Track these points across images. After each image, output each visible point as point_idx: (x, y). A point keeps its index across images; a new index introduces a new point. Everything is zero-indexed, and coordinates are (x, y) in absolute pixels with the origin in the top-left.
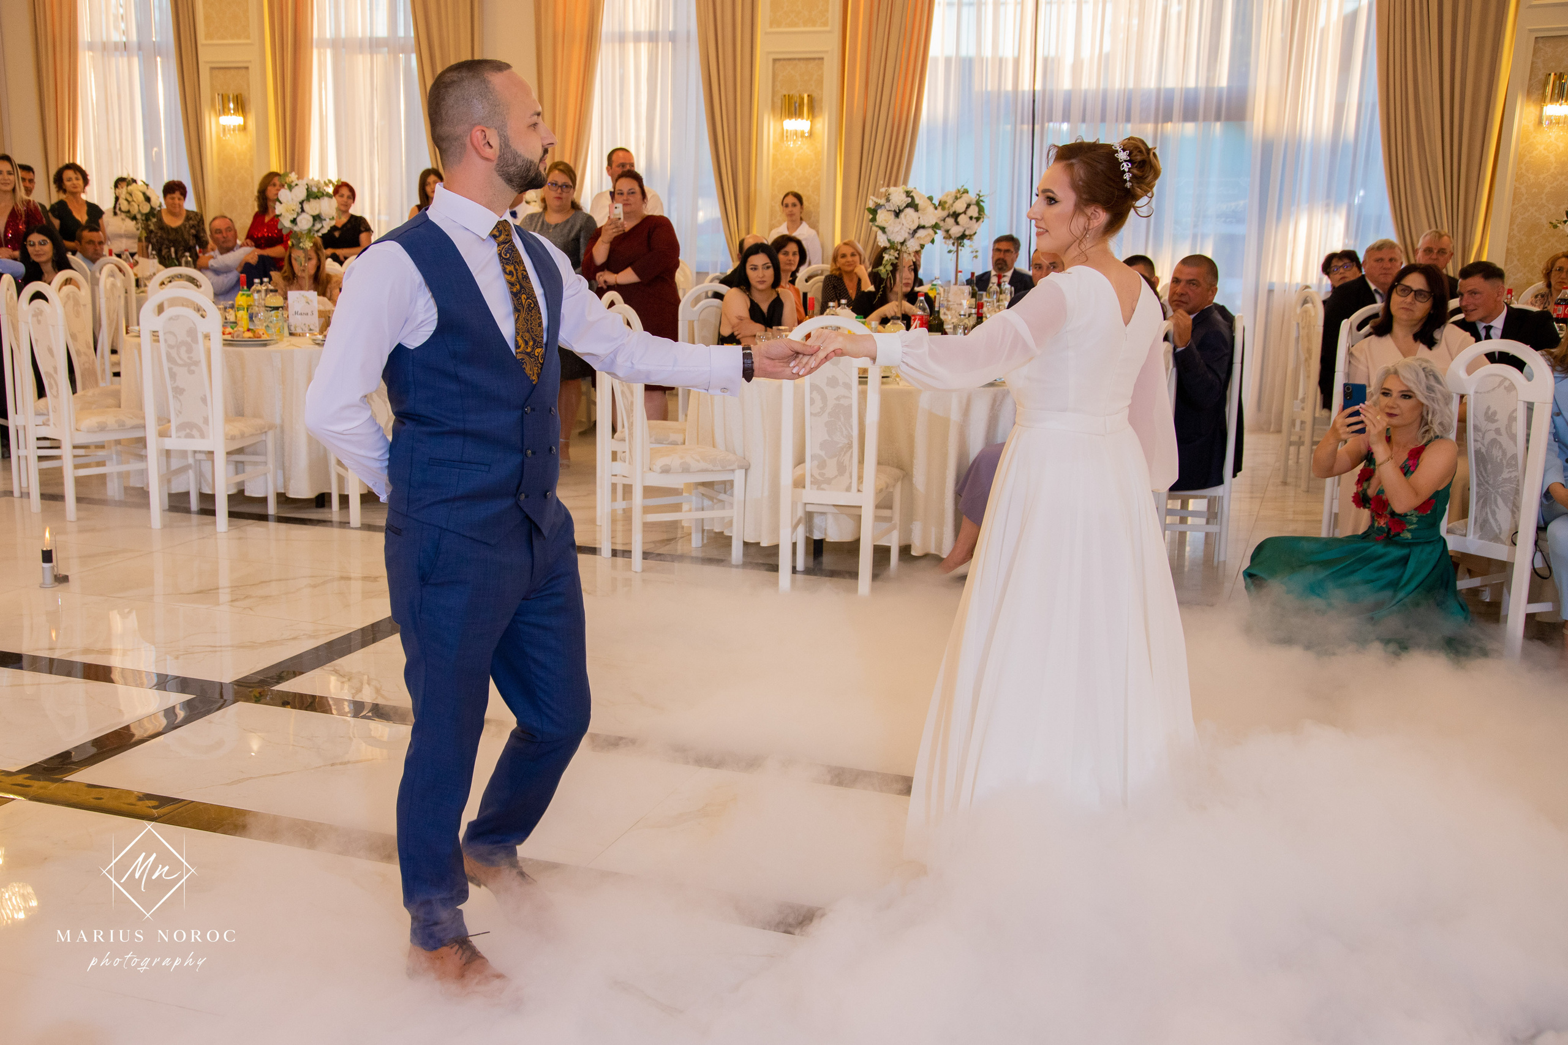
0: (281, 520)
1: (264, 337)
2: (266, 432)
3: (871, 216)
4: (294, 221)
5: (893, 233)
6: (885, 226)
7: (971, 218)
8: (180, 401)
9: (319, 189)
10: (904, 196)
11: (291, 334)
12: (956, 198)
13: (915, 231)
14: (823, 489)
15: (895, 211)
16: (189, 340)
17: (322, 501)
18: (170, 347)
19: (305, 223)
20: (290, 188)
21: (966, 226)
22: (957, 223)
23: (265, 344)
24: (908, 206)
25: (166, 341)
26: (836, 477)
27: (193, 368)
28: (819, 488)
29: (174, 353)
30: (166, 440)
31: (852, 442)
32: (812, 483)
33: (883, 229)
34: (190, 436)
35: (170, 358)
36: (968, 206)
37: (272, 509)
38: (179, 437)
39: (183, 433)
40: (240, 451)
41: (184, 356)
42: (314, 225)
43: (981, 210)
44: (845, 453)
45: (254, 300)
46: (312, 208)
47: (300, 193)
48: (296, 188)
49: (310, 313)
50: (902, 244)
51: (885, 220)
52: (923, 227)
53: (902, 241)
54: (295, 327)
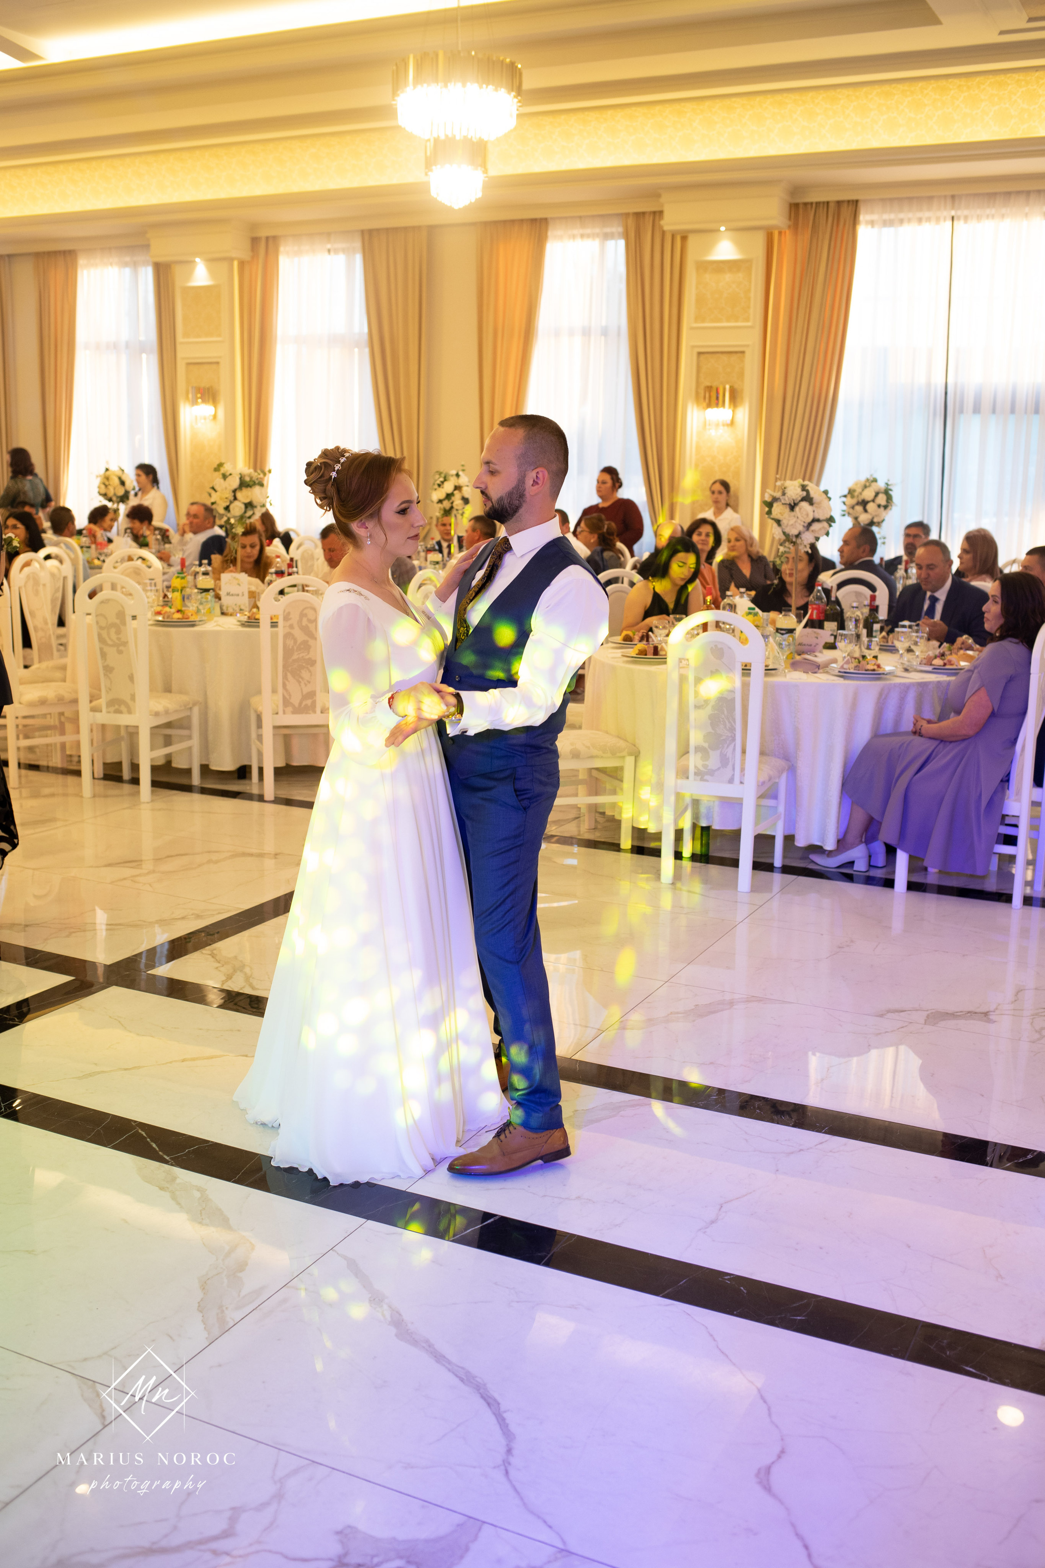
0: (204, 791)
1: (192, 619)
2: (191, 708)
3: (767, 509)
4: (227, 508)
5: (787, 526)
6: (780, 519)
7: (879, 506)
8: (110, 679)
9: (251, 478)
10: (799, 490)
11: (223, 614)
12: (865, 487)
13: (810, 524)
14: (707, 781)
15: (790, 505)
16: (118, 621)
17: (243, 772)
18: (101, 628)
19: (237, 509)
20: (225, 477)
21: (874, 514)
22: (866, 511)
23: (193, 625)
24: (803, 499)
25: (97, 623)
26: (719, 769)
27: (121, 648)
28: (702, 780)
29: (104, 634)
30: (98, 714)
31: (735, 735)
32: (696, 774)
33: (778, 522)
34: (120, 712)
35: (101, 640)
36: (877, 494)
37: (196, 780)
38: (109, 712)
39: (112, 709)
40: (169, 725)
41: (114, 636)
42: (245, 512)
43: (889, 498)
44: (728, 746)
45: (188, 582)
46: (244, 496)
47: (235, 482)
48: (230, 477)
49: (241, 594)
50: (797, 536)
51: (780, 513)
52: (818, 520)
53: (795, 532)
54: (227, 608)
